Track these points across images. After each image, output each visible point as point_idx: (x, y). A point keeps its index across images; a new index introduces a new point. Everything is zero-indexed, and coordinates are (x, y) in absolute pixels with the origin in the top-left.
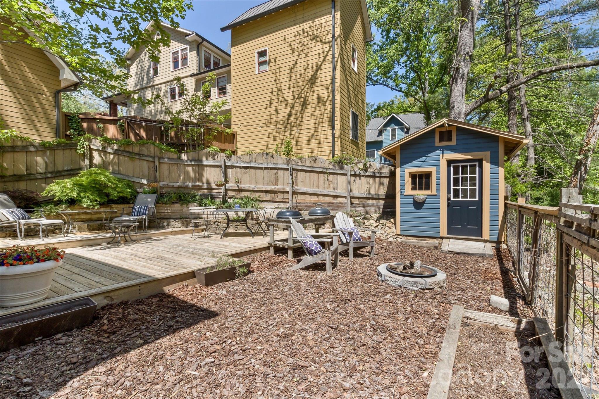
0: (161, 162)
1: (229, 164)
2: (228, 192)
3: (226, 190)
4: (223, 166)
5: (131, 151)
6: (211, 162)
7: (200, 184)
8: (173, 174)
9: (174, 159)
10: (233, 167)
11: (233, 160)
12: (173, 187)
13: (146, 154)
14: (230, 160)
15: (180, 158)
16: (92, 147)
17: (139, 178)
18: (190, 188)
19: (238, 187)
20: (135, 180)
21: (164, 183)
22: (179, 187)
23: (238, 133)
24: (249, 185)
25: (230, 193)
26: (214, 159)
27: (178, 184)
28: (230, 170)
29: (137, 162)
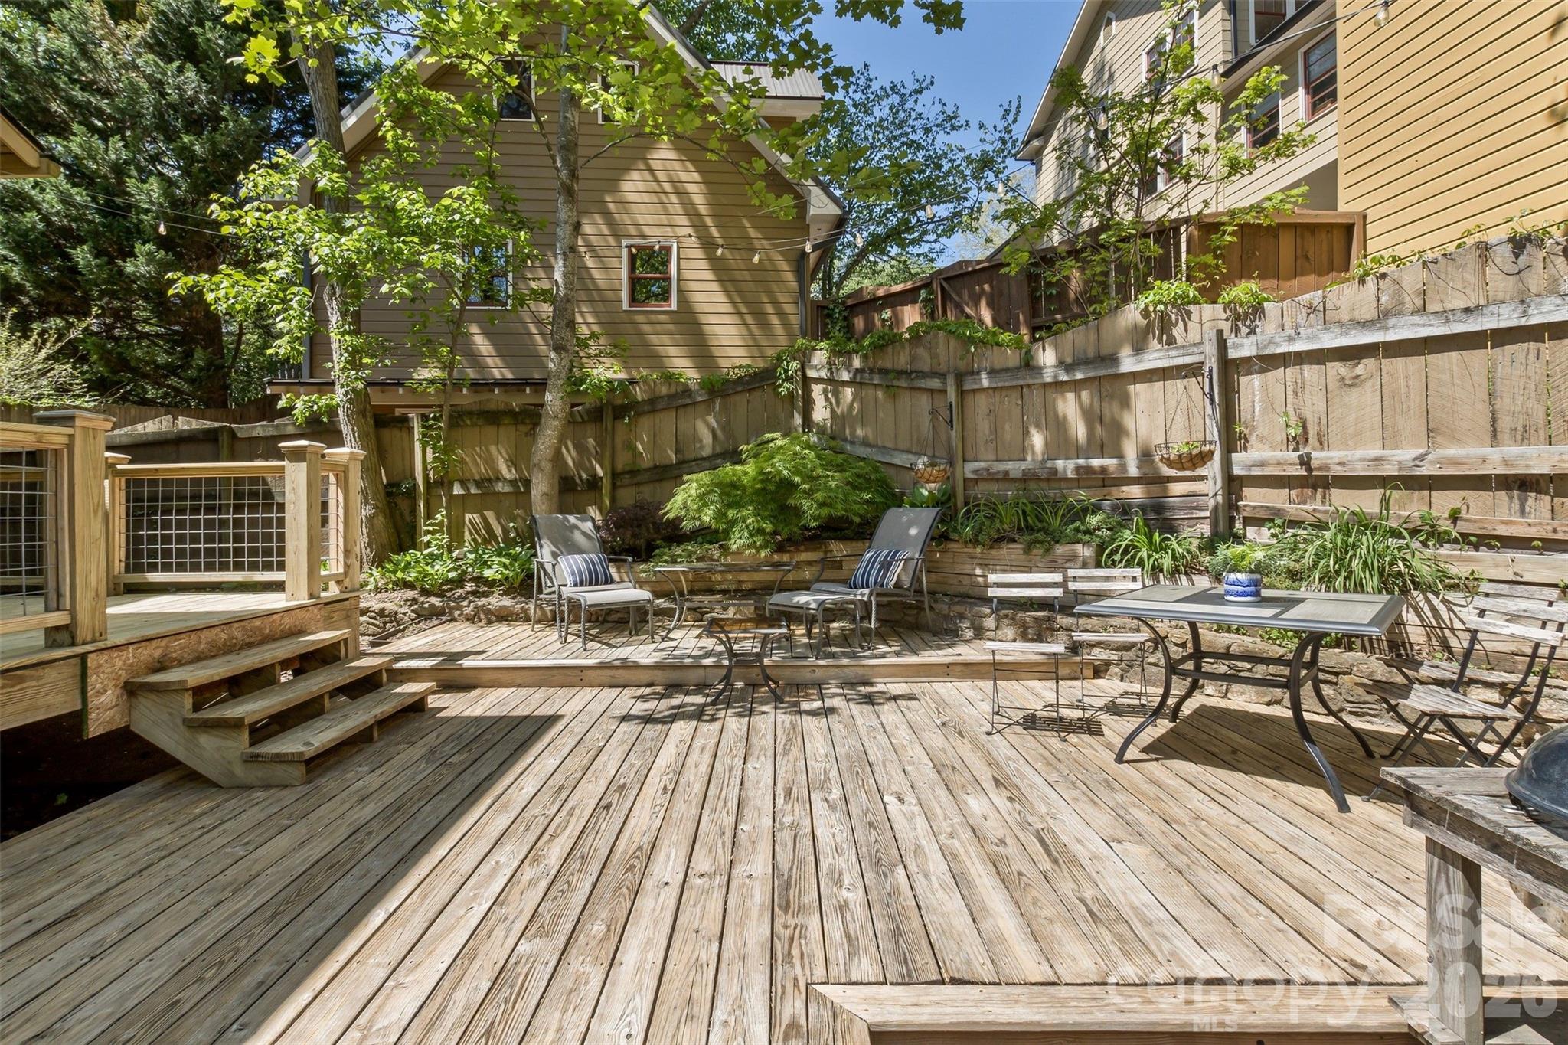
0: (967, 386)
1: (1246, 352)
2: (1247, 491)
3: (1233, 484)
4: (1212, 363)
5: (889, 366)
6: (1156, 357)
7: (1110, 462)
8: (1007, 427)
9: (1006, 370)
10: (1269, 362)
11: (1268, 327)
12: (1005, 478)
13: (926, 368)
14: (1252, 332)
15: (1028, 364)
16: (812, 374)
17: (909, 452)
18: (1067, 479)
19: (1305, 462)
20: (901, 459)
21: (976, 465)
22: (1027, 478)
23: (1371, 215)
24: (1377, 452)
25: (1254, 498)
26: (1171, 341)
27: (1023, 465)
28: (1256, 380)
29: (906, 400)
